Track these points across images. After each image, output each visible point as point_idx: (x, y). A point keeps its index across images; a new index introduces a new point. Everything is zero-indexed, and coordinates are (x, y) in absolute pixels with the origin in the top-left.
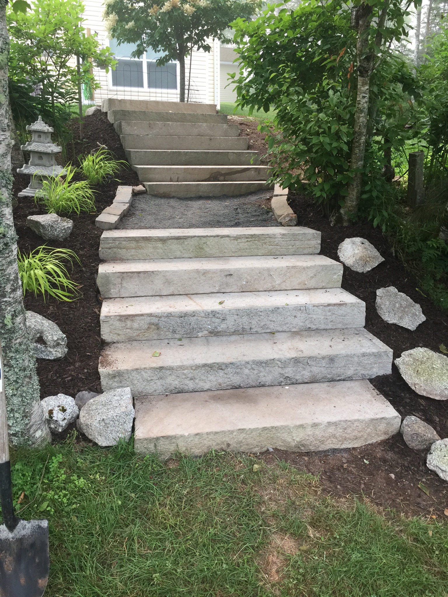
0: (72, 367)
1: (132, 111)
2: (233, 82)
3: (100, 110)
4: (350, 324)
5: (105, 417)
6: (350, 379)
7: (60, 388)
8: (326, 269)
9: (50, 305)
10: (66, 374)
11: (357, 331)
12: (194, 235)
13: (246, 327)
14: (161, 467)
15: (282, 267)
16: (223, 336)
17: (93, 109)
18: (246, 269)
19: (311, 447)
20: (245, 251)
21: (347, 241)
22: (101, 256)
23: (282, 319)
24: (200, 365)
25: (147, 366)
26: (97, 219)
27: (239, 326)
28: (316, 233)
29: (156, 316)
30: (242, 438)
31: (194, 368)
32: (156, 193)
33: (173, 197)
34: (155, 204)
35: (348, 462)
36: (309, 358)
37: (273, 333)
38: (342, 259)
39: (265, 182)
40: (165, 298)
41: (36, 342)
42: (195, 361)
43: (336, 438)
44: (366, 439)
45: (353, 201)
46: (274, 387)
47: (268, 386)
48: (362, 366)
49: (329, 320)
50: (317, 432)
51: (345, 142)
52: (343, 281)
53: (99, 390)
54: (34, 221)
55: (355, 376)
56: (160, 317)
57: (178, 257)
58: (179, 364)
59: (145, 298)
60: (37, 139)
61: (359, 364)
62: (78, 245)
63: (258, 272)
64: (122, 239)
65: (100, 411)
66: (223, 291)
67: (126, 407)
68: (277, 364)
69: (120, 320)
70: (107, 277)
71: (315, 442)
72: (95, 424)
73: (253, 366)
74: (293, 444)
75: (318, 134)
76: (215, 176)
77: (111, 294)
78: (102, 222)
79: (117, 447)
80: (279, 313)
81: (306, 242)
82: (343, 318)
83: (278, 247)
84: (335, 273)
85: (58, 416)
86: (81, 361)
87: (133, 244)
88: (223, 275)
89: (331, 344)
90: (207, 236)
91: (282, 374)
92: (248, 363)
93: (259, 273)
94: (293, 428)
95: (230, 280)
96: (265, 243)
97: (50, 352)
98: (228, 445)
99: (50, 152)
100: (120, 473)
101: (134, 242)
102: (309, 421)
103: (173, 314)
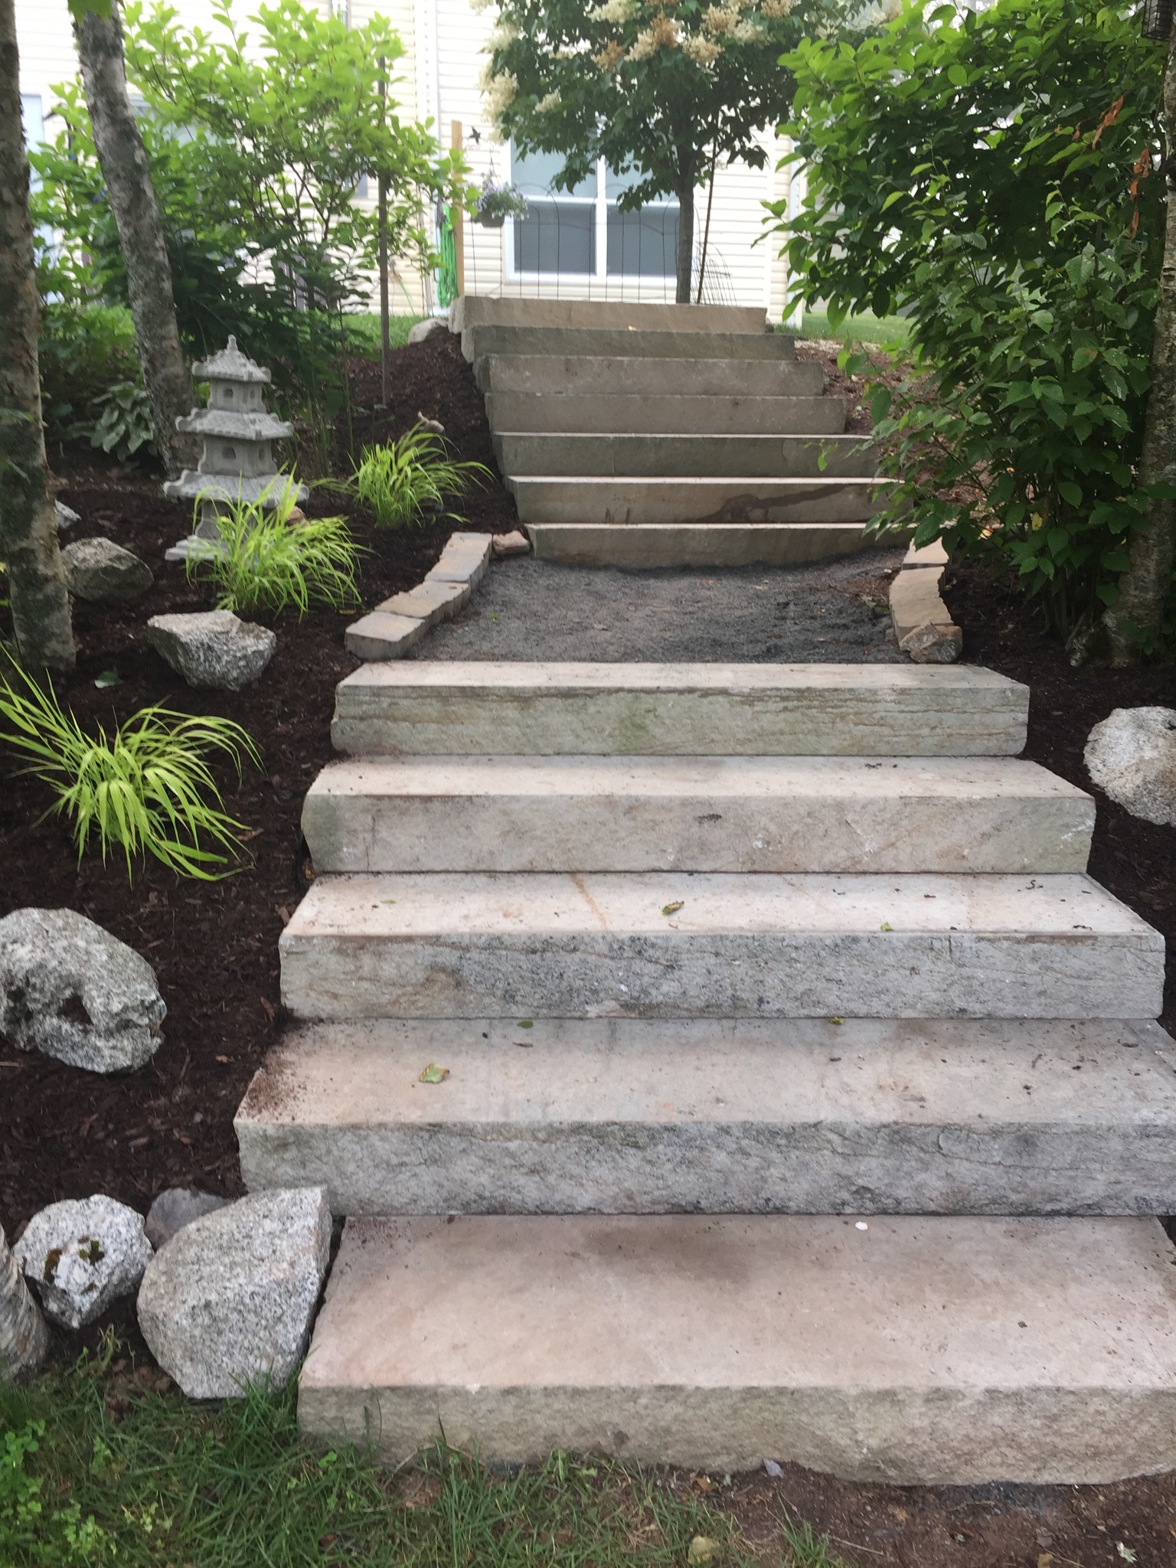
0: (163, 1101)
1: (525, 330)
2: (778, 228)
3: (446, 329)
4: (1109, 1005)
5: (213, 1297)
6: (1091, 1211)
7: (110, 1171)
8: (1035, 811)
9: (150, 890)
10: (136, 1125)
11: (1133, 1032)
12: (619, 685)
13: (744, 996)
14: (373, 1499)
15: (886, 799)
16: (666, 1020)
17: (428, 325)
18: (766, 799)
19: (922, 1472)
20: (779, 742)
21: (1121, 717)
22: (338, 739)
23: (870, 977)
24: (565, 1126)
25: (389, 1118)
26: (352, 629)
27: (721, 989)
28: (1012, 691)
29: (453, 946)
30: (668, 1418)
31: (541, 1135)
32: (556, 553)
33: (607, 567)
34: (548, 588)
35: (1057, 1545)
36: (945, 1128)
37: (833, 1021)
38: (1096, 777)
39: (862, 526)
40: (503, 880)
41: (59, 1015)
42: (551, 1109)
43: (1020, 1447)
44: (1131, 1458)
45: (1145, 590)
46: (818, 1219)
47: (798, 1213)
48: (1137, 1170)
49: (1033, 989)
50: (946, 1423)
51: (1117, 401)
52: (1094, 851)
53: (230, 1185)
54: (163, 631)
55: (1112, 1203)
56: (467, 949)
57: (567, 749)
58: (494, 1117)
59: (442, 876)
60: (221, 400)
61: (1127, 1162)
62: (278, 705)
63: (803, 811)
64: (401, 692)
65: (206, 1271)
66: (690, 865)
67: (292, 1265)
68: (829, 1141)
69: (340, 951)
70: (330, 807)
71: (939, 1456)
72: (176, 1317)
73: (745, 1143)
74: (856, 1457)
75: (1026, 375)
76: (737, 507)
77: (341, 860)
78: (363, 638)
79: (240, 1404)
80: (859, 957)
81: (977, 717)
82: (1084, 983)
83: (886, 731)
84: (1067, 826)
85: (72, 1274)
86: (195, 1084)
87: (433, 708)
88: (689, 818)
89: (1032, 1078)
90: (658, 690)
91: (848, 1178)
92: (725, 1130)
93: (809, 815)
94: (857, 1399)
95: (713, 834)
96: (843, 717)
97: (97, 1049)
98: (621, 1438)
99: (253, 436)
100: (228, 1513)
101: (434, 701)
102: (917, 1379)
103: (508, 941)
